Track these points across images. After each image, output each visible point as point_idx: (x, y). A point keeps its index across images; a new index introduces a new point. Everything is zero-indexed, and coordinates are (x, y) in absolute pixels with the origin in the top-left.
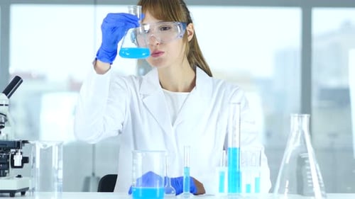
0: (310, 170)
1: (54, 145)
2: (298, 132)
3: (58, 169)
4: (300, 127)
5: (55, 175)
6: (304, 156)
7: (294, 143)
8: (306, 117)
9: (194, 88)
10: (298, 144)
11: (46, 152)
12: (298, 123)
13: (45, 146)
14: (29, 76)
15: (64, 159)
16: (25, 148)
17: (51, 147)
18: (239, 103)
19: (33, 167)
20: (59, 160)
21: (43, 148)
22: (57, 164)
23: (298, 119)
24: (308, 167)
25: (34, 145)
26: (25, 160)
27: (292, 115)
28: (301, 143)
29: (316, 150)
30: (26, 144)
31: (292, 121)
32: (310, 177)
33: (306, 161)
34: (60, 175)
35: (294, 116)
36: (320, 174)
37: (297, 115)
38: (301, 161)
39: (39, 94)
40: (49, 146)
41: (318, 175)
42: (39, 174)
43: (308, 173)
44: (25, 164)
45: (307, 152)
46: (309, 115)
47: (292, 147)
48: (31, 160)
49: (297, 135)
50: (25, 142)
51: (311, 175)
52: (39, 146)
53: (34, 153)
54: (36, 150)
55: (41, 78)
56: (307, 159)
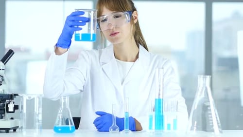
0: (211, 114)
1: (35, 97)
2: (203, 88)
3: (39, 113)
4: (204, 84)
5: (37, 118)
6: (207, 104)
7: (200, 95)
8: (208, 77)
9: (137, 60)
10: (203, 96)
11: (31, 102)
12: (203, 82)
13: (30, 97)
14: (19, 49)
15: (42, 107)
16: (16, 99)
17: (34, 98)
18: (163, 68)
19: (21, 112)
20: (39, 107)
21: (28, 99)
22: (38, 110)
23: (203, 79)
24: (209, 112)
25: (22, 97)
26: (16, 107)
27: (199, 76)
28: (205, 95)
29: (215, 101)
30: (16, 96)
31: (199, 80)
32: (211, 119)
33: (209, 108)
34: (40, 118)
35: (200, 77)
36: (218, 116)
37: (202, 76)
38: (205, 108)
39: (25, 62)
40: (32, 98)
41: (217, 118)
42: (25, 117)
43: (210, 116)
44: (16, 110)
45: (209, 102)
46: (210, 76)
47: (199, 98)
48: (20, 107)
49: (202, 90)
50: (16, 95)
51: (211, 117)
52: (25, 98)
53: (22, 102)
54: (23, 101)
55: (27, 51)
56: (209, 106)
